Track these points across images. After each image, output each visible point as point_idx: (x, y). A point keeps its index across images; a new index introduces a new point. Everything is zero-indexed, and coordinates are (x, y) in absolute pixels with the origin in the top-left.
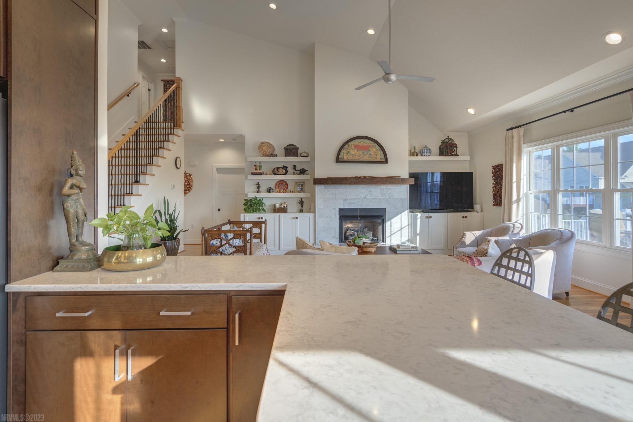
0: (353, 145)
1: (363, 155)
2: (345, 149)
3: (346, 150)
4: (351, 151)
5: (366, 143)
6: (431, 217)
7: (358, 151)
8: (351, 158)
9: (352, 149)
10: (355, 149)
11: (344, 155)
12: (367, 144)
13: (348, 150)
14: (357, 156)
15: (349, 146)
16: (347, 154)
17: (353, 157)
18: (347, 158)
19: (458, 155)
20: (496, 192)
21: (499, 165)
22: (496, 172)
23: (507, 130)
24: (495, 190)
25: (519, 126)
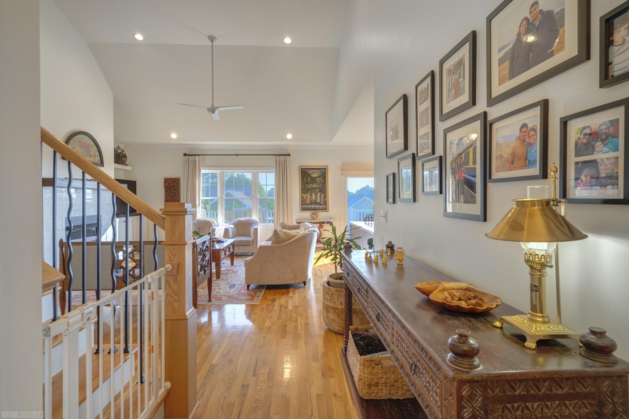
0: (77, 141)
2: (71, 144)
5: (88, 141)
7: (81, 148)
10: (79, 146)
15: (74, 141)
19: (127, 165)
20: (169, 198)
21: (173, 179)
22: (169, 183)
23: (185, 155)
24: (167, 197)
25: (198, 155)
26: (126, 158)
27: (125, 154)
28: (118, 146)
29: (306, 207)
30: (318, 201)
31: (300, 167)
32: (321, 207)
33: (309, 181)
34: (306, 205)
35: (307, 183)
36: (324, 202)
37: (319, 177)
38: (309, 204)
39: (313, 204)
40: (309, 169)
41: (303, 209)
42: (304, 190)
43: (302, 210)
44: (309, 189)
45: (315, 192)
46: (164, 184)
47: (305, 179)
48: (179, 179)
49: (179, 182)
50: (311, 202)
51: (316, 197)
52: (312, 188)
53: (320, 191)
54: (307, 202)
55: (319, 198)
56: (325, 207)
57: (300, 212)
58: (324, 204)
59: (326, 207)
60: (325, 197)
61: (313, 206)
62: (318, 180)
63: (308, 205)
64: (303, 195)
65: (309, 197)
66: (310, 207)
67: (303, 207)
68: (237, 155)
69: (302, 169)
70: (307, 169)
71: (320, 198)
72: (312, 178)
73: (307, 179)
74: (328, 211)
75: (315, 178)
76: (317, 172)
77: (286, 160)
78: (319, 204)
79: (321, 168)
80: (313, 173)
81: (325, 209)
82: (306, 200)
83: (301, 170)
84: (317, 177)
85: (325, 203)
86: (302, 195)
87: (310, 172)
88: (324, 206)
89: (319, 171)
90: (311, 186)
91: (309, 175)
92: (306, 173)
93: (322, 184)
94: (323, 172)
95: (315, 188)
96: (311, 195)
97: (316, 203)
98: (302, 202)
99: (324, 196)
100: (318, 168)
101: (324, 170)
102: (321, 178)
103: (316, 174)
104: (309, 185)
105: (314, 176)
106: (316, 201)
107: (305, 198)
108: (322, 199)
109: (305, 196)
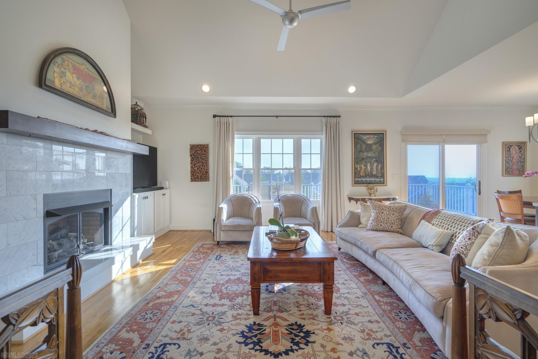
0: (70, 64)
1: (85, 91)
2: (57, 65)
3: (58, 67)
4: (67, 74)
5: (89, 70)
6: (147, 197)
7: (78, 78)
8: (66, 88)
9: (69, 71)
10: (74, 73)
11: (55, 75)
12: (91, 73)
13: (63, 70)
14: (77, 89)
15: (64, 61)
16: (61, 77)
17: (70, 87)
18: (61, 86)
19: (147, 127)
20: (196, 169)
21: (201, 145)
22: (196, 151)
23: (215, 116)
24: (194, 167)
25: (231, 116)
26: (146, 118)
27: (145, 114)
28: (136, 103)
29: (360, 180)
30: (374, 173)
31: (352, 131)
32: (377, 180)
33: (364, 149)
34: (360, 178)
35: (361, 151)
36: (382, 174)
37: (375, 144)
39: (368, 177)
40: (363, 134)
41: (356, 183)
42: (357, 160)
43: (355, 184)
44: (363, 159)
46: (190, 152)
47: (359, 147)
48: (208, 145)
49: (208, 150)
50: (365, 174)
51: (372, 169)
52: (367, 157)
53: (377, 161)
54: (361, 174)
55: (375, 169)
56: (382, 180)
57: (352, 186)
58: (381, 177)
59: (384, 181)
60: (383, 168)
61: (368, 179)
62: (374, 147)
63: (362, 177)
65: (363, 167)
66: (364, 180)
67: (356, 180)
68: (277, 117)
69: (355, 134)
70: (361, 134)
71: (377, 169)
72: (367, 145)
73: (361, 146)
74: (386, 185)
75: (371, 145)
76: (374, 137)
77: (338, 122)
78: (376, 176)
79: (378, 133)
80: (368, 139)
81: (383, 183)
82: (360, 171)
83: (354, 136)
84: (373, 143)
85: (383, 176)
86: (355, 166)
87: (365, 137)
89: (376, 137)
90: (365, 154)
91: (364, 142)
92: (360, 139)
93: (379, 153)
94: (381, 138)
95: (370, 158)
96: (366, 166)
97: (372, 176)
99: (381, 167)
100: (374, 133)
101: (381, 136)
102: (377, 145)
103: (371, 140)
104: (364, 153)
105: (370, 142)
106: (371, 172)
107: (359, 169)
108: (379, 170)
109: (359, 167)
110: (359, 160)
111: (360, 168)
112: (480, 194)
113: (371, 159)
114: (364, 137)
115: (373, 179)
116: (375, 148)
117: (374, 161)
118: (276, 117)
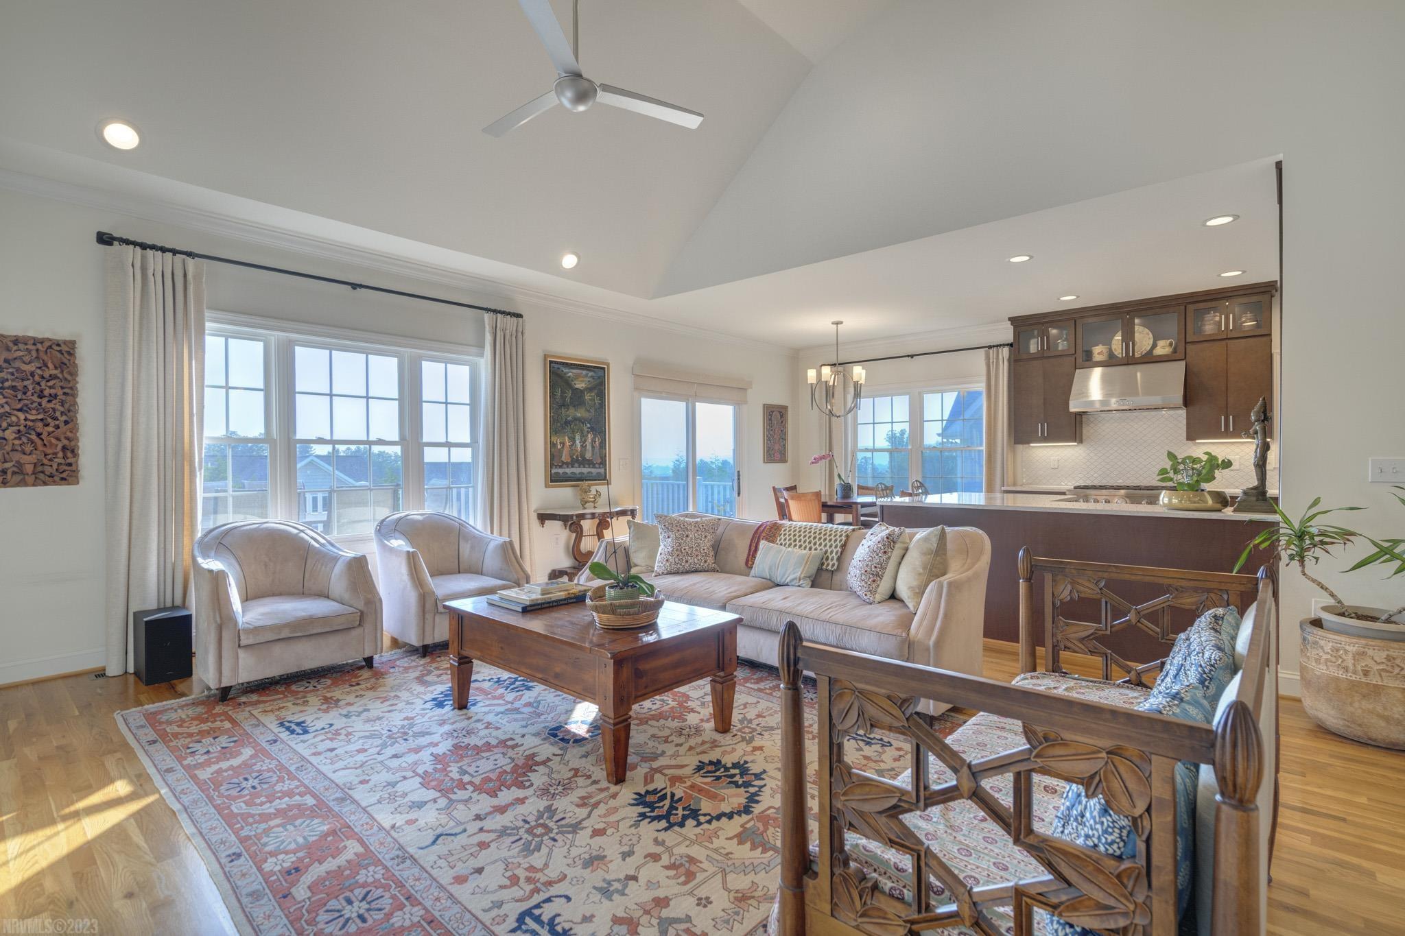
21: (37, 341)
23: (105, 239)
25: (190, 255)
29: (561, 471)
30: (588, 456)
31: (545, 356)
32: (594, 471)
33: (568, 400)
34: (561, 467)
35: (564, 405)
36: (601, 458)
37: (590, 390)
38: (567, 464)
39: (576, 465)
40: (567, 364)
41: (555, 479)
42: (556, 424)
43: (552, 481)
44: (567, 423)
45: (582, 431)
47: (558, 393)
48: (71, 344)
49: (75, 362)
50: (571, 457)
51: (583, 446)
52: (576, 419)
53: (592, 429)
54: (564, 459)
55: (589, 447)
56: (602, 471)
57: (547, 486)
58: (601, 463)
59: (606, 473)
60: (603, 445)
61: (577, 470)
62: (587, 397)
63: (565, 466)
64: (554, 439)
65: (568, 444)
66: (569, 471)
67: (553, 472)
68: (355, 286)
69: (550, 362)
70: (564, 363)
71: (593, 447)
72: (576, 391)
73: (563, 392)
74: (610, 483)
75: (581, 392)
76: (586, 376)
78: (590, 463)
79: (594, 367)
80: (577, 377)
81: (604, 478)
82: (561, 451)
83: (550, 367)
84: (586, 389)
85: (603, 463)
86: (552, 439)
87: (571, 373)
88: (599, 470)
89: (590, 374)
90: (572, 413)
91: (568, 383)
92: (561, 377)
93: (596, 410)
94: (599, 378)
95: (582, 421)
96: (573, 440)
97: (584, 462)
98: (552, 456)
99: (600, 443)
100: (588, 366)
101: (600, 373)
102: (593, 394)
103: (582, 381)
104: (568, 409)
105: (580, 385)
106: (583, 456)
107: (559, 447)
108: (597, 450)
109: (558, 442)
110: (559, 424)
111: (560, 443)
112: (739, 494)
113: (583, 423)
114: (568, 373)
115: (585, 470)
116: (590, 400)
117: (588, 428)
118: (349, 287)
